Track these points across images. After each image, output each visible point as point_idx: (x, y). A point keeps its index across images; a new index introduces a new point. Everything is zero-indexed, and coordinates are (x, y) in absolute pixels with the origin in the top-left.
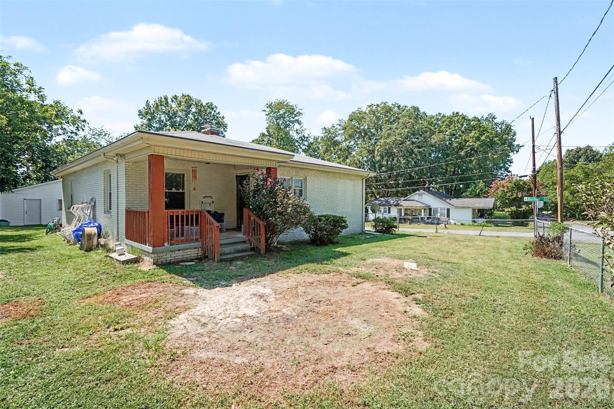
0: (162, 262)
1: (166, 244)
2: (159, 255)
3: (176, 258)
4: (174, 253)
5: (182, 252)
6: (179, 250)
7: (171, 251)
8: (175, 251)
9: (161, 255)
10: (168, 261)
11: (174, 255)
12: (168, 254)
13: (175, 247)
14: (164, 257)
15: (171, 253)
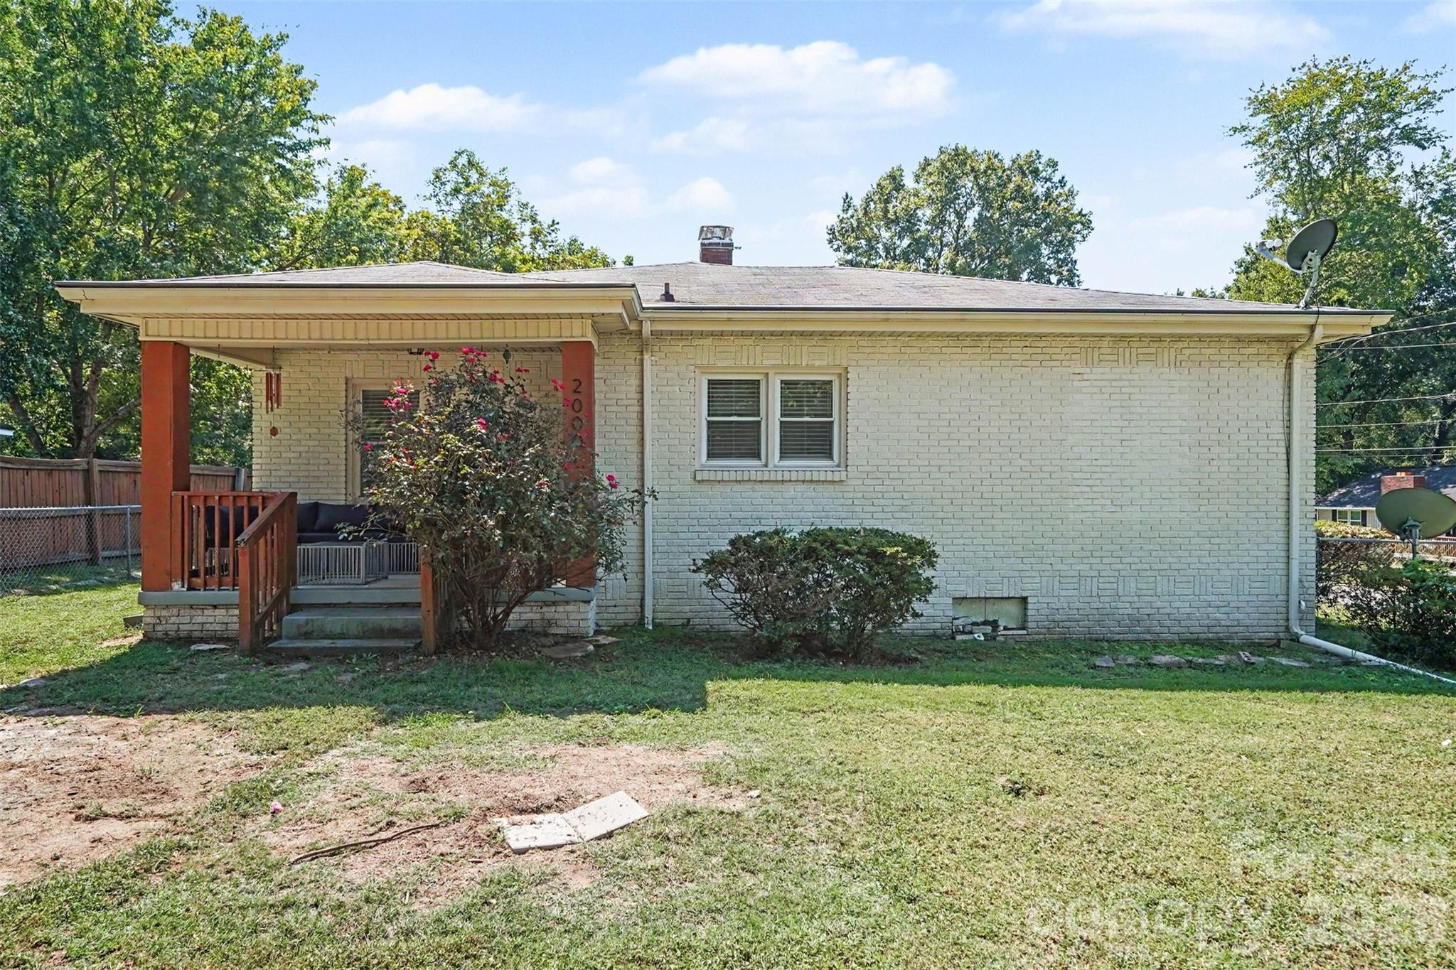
0: (166, 634)
1: (176, 586)
2: (158, 614)
3: (207, 626)
4: (199, 612)
5: (223, 612)
6: (215, 607)
7: (191, 607)
8: (203, 607)
9: (164, 613)
10: (183, 634)
11: (200, 620)
12: (182, 612)
13: (201, 596)
14: (173, 620)
15: (193, 612)
